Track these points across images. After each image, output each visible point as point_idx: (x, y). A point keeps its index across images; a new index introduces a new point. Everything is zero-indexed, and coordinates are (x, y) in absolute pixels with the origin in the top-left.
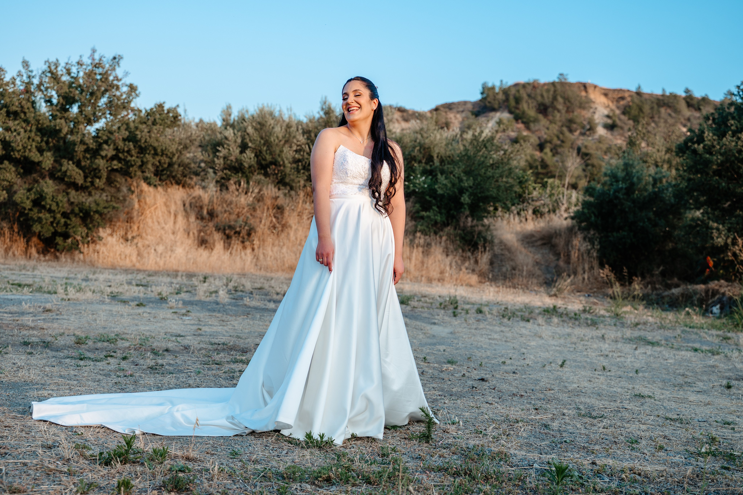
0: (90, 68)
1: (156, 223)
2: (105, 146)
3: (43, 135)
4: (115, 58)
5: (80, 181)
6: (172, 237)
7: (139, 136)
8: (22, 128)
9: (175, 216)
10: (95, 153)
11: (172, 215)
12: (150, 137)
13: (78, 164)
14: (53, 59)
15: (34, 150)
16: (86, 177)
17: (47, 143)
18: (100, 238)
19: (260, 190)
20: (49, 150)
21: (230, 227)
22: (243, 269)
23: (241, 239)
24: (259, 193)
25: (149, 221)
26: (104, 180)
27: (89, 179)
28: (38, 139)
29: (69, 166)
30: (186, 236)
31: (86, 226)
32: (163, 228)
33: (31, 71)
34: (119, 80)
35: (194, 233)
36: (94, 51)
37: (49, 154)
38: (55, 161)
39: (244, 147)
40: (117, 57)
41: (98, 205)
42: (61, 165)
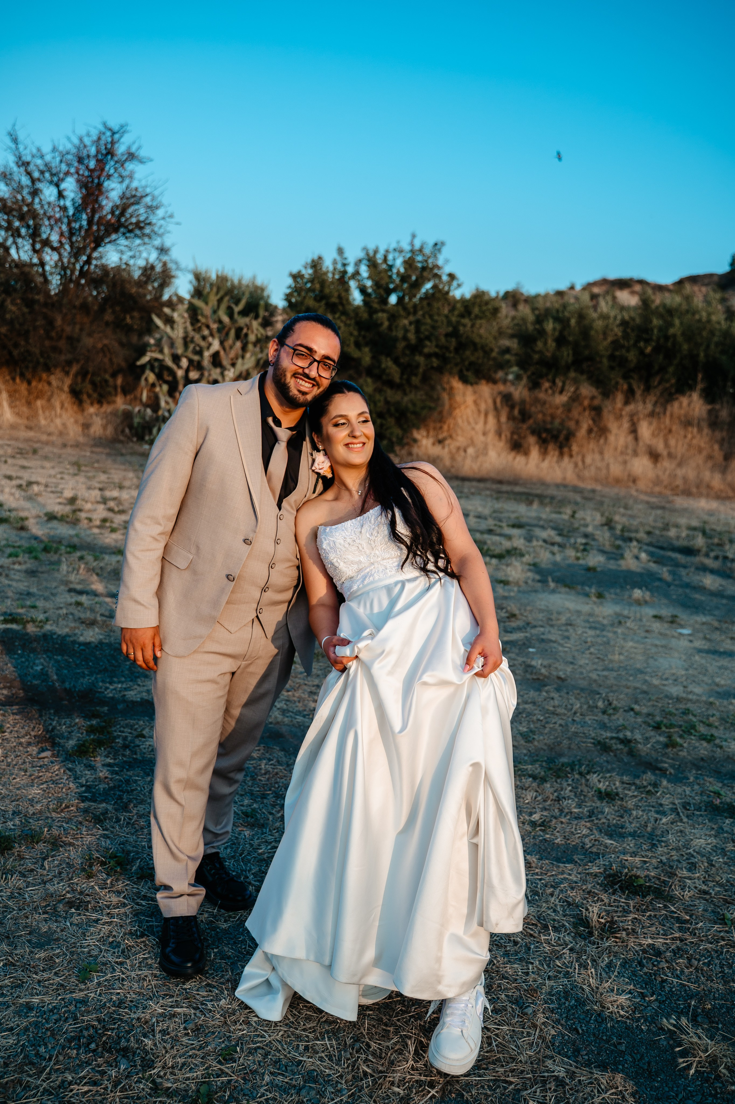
0: (409, 255)
1: (466, 424)
2: (428, 343)
3: (360, 330)
4: (436, 244)
5: (397, 379)
6: (482, 438)
7: (461, 332)
8: (342, 321)
9: (486, 415)
10: (415, 349)
11: (482, 416)
12: (473, 332)
13: (396, 361)
14: (371, 247)
15: (352, 346)
16: (402, 374)
17: (364, 337)
18: (415, 441)
19: (577, 389)
20: (367, 344)
21: (547, 430)
22: (564, 478)
23: (558, 444)
24: (575, 392)
25: (460, 421)
26: (420, 377)
27: (405, 377)
28: (356, 333)
29: (387, 363)
30: (497, 438)
31: (401, 426)
32: (473, 429)
33: (346, 259)
34: (439, 268)
35: (506, 436)
36: (414, 236)
37: (367, 350)
38: (373, 358)
39: (561, 341)
40: (439, 244)
41: (414, 405)
42: (380, 362)
